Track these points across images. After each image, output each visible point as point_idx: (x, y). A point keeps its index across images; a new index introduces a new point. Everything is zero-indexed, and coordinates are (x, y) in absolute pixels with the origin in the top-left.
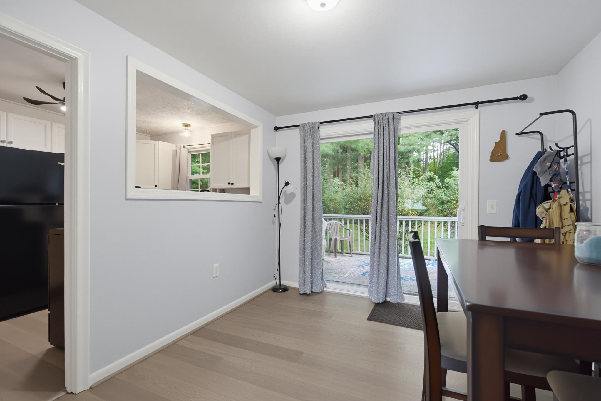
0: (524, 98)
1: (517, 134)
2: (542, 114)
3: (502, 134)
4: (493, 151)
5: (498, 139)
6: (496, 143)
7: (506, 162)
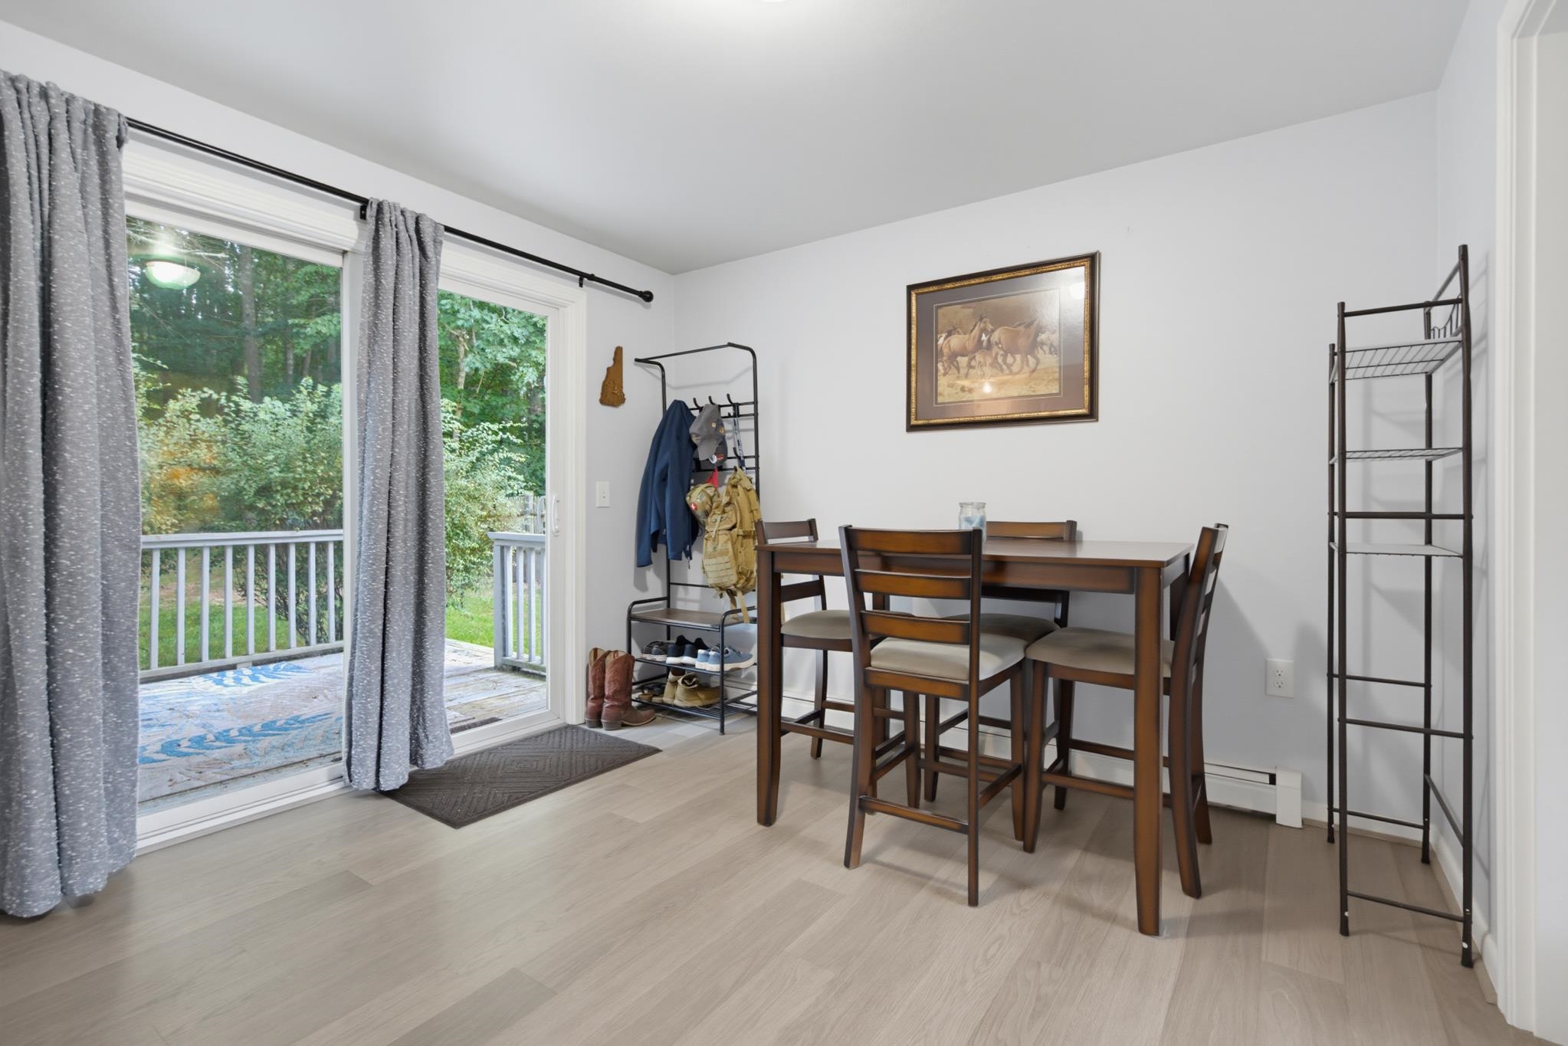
0: (647, 297)
1: (637, 360)
2: (730, 345)
3: (616, 353)
4: (604, 382)
5: (611, 363)
6: (608, 369)
7: (622, 408)
